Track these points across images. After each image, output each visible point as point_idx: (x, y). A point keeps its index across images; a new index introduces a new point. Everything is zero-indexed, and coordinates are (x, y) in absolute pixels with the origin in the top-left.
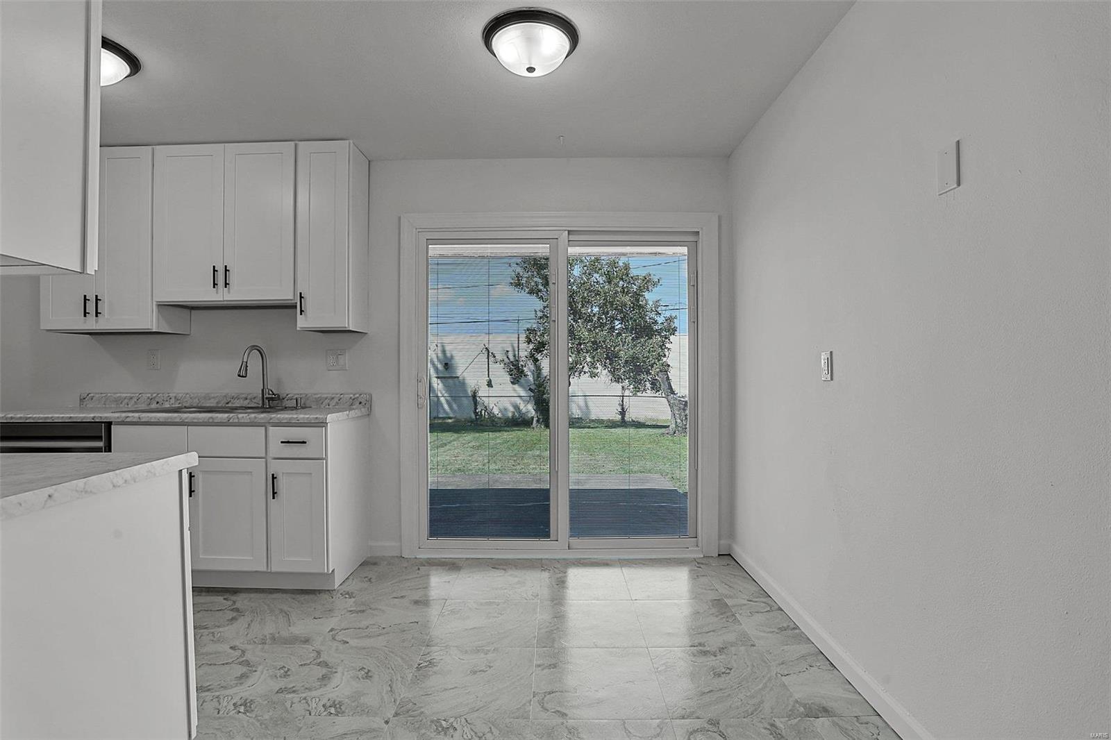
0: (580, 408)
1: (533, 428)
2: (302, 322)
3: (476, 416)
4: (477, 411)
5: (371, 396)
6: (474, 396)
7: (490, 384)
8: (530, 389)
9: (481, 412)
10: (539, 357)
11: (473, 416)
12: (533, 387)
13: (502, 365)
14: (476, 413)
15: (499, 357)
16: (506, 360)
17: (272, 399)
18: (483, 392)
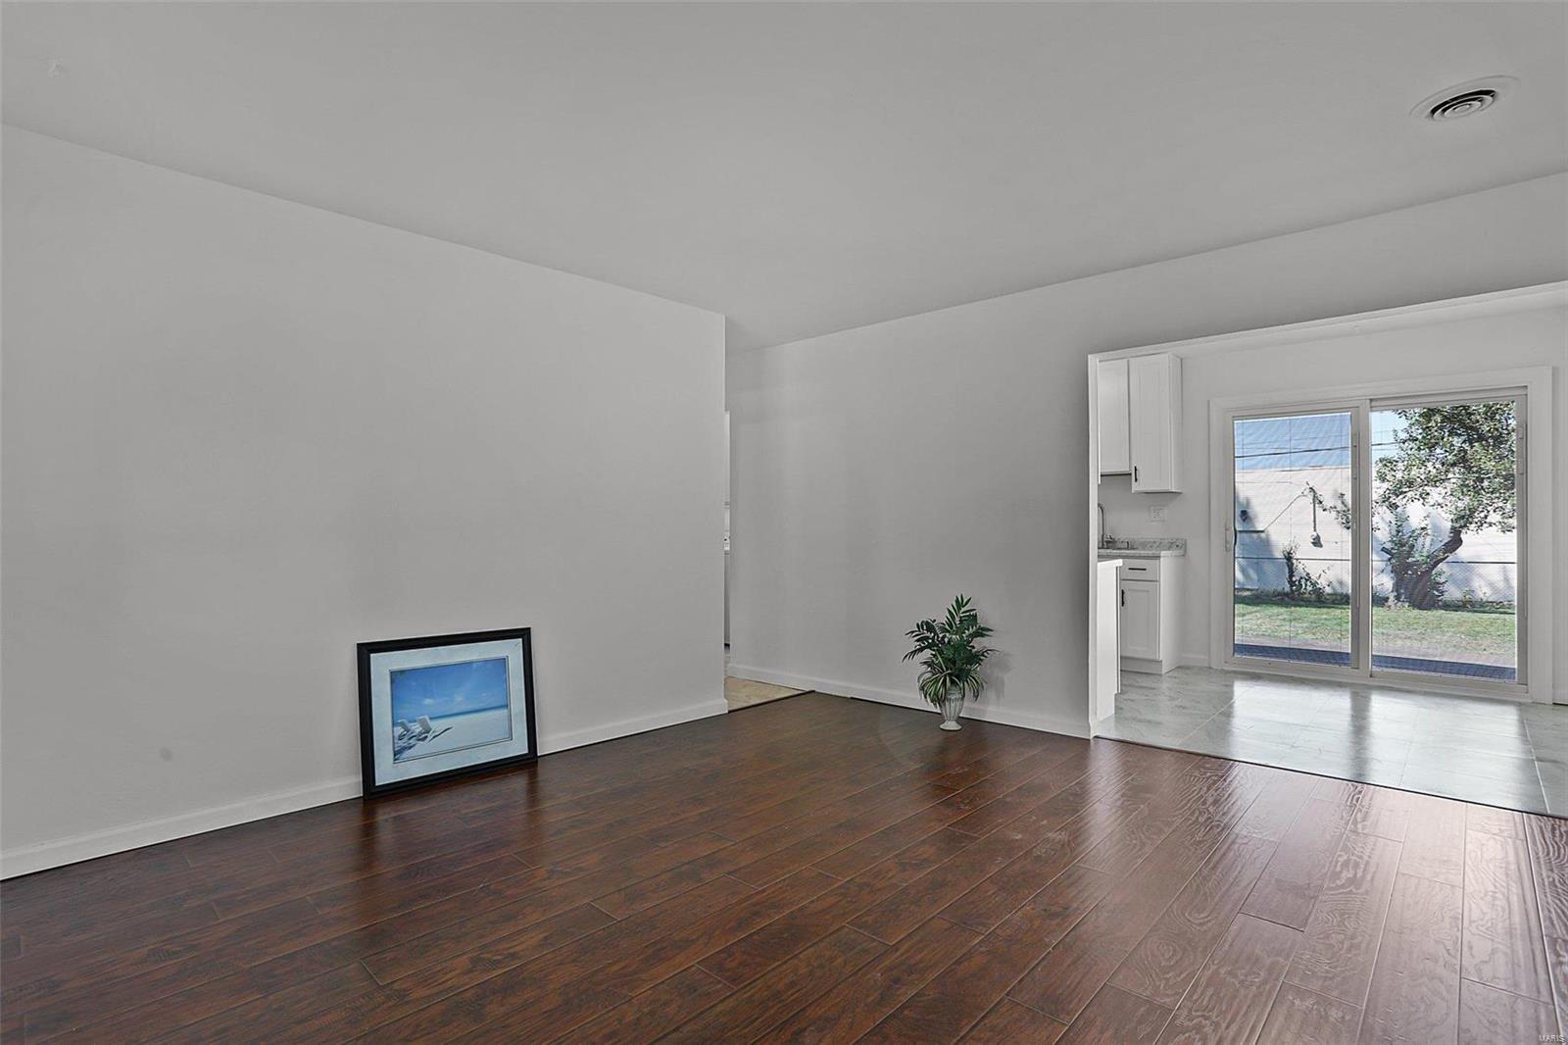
0: (1491, 585)
1: (1389, 607)
2: (1135, 487)
3: (1292, 586)
4: (1294, 579)
5: (1186, 541)
6: (1289, 558)
7: (1317, 542)
8: (1383, 549)
9: (1300, 581)
10: (1399, 501)
11: (1287, 588)
12: (1388, 546)
13: (1334, 514)
14: (1292, 583)
15: (1328, 503)
16: (1340, 507)
17: (1109, 542)
18: (1304, 552)
